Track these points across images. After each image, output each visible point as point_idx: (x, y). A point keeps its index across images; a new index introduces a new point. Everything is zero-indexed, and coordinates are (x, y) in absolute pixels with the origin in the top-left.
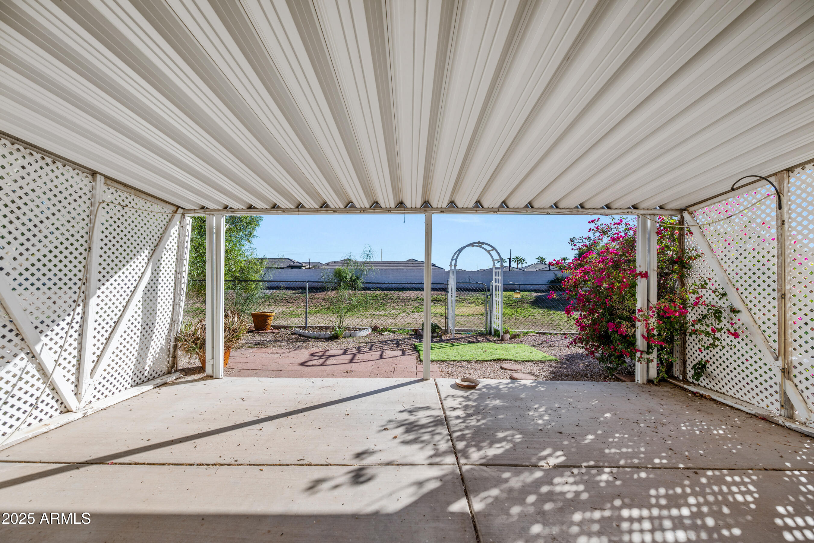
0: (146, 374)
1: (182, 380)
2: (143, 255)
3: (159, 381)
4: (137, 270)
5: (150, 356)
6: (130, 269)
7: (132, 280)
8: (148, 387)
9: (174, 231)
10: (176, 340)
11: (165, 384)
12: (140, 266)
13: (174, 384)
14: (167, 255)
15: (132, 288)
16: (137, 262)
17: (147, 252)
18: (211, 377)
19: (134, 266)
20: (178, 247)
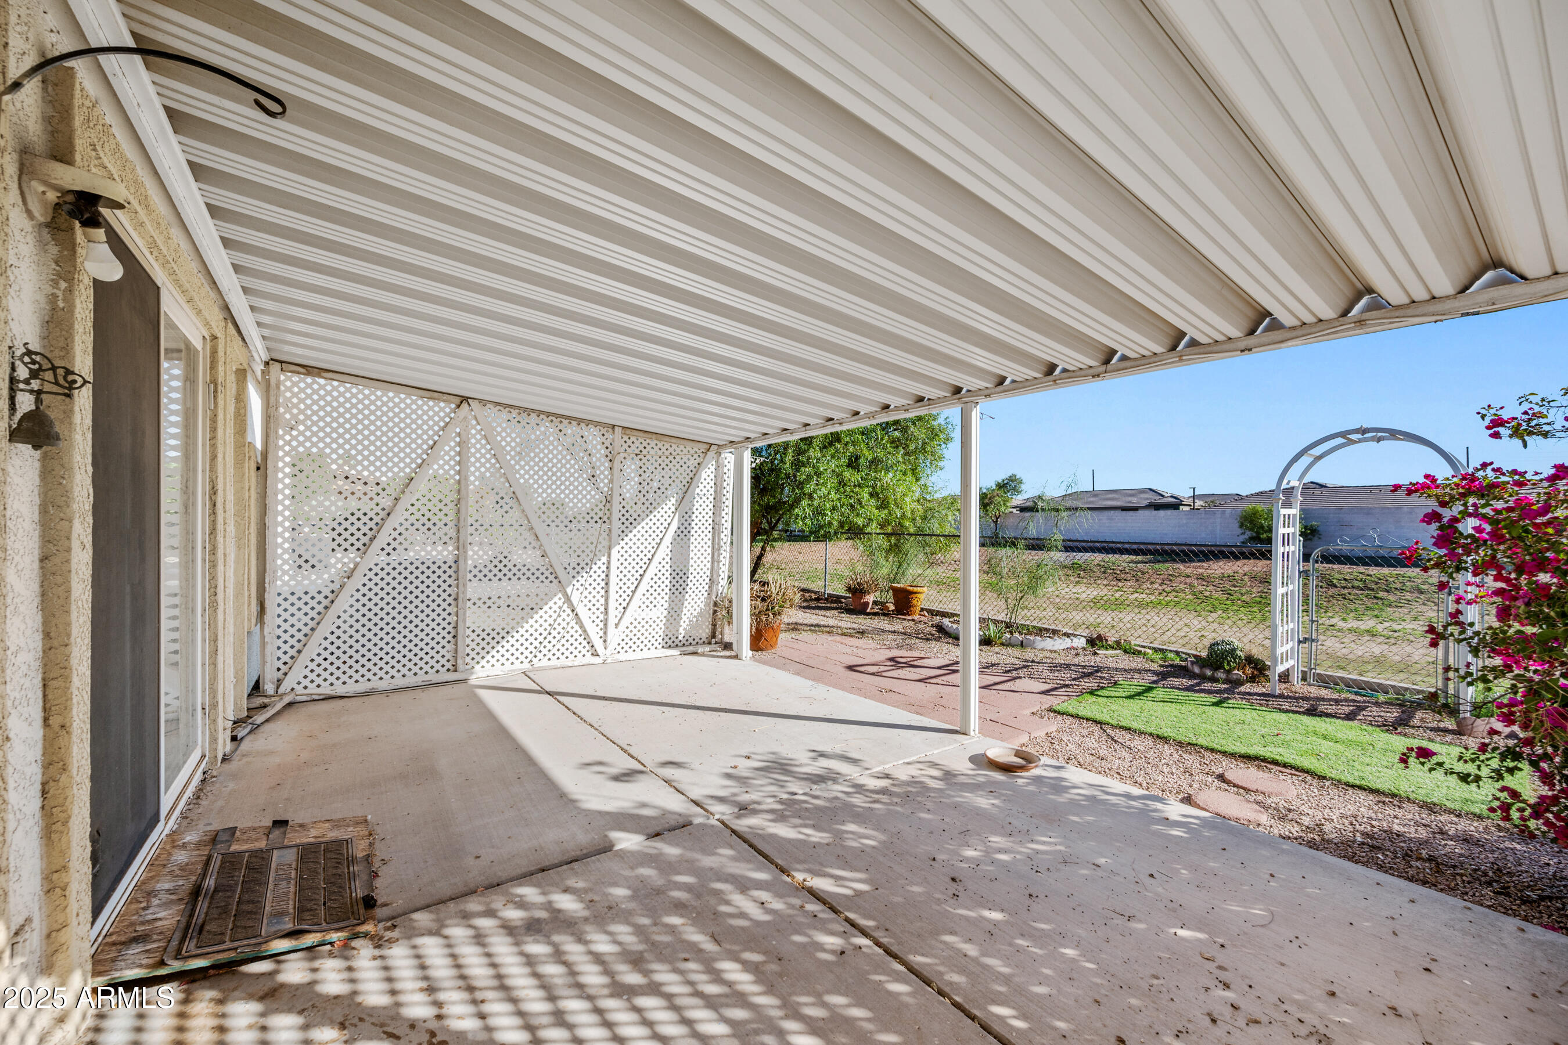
0: (680, 638)
1: (719, 654)
2: (670, 504)
3: (691, 649)
4: (662, 520)
5: (684, 618)
6: (655, 520)
7: (658, 532)
8: (675, 652)
9: (707, 475)
10: (715, 604)
11: (695, 653)
12: (666, 516)
13: (703, 655)
14: (701, 502)
15: (658, 540)
16: (662, 512)
17: (673, 500)
18: (736, 657)
19: (658, 516)
20: (715, 492)
